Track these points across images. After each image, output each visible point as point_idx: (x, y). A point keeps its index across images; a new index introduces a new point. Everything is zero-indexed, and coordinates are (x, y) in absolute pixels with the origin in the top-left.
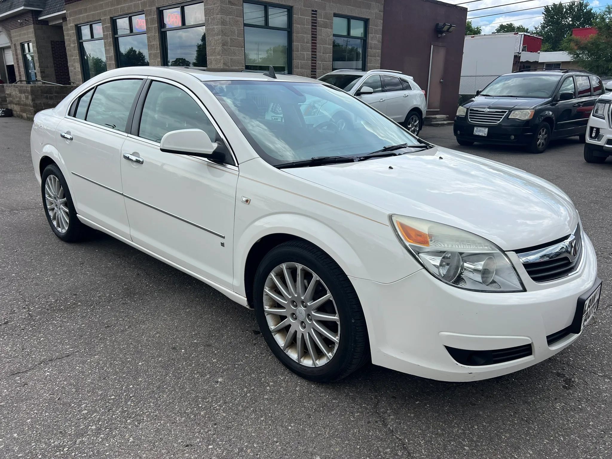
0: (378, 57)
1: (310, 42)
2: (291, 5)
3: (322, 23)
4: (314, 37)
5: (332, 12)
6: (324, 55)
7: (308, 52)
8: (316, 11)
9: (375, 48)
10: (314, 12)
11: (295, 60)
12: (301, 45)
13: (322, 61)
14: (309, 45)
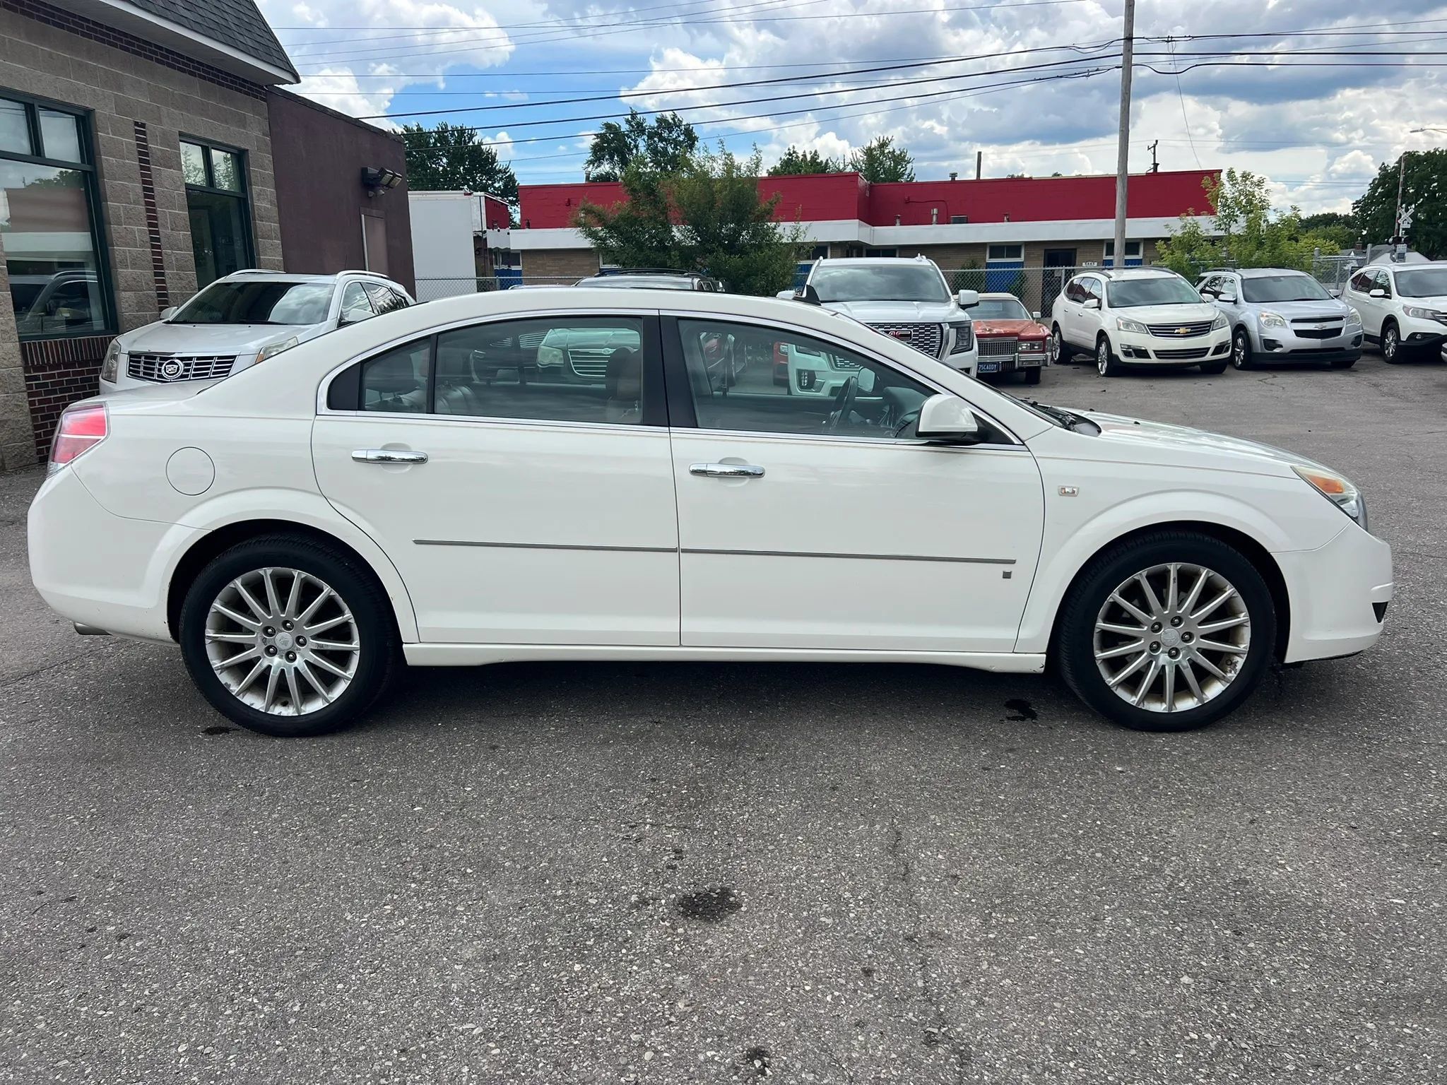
0: (276, 238)
1: (142, 200)
2: (91, 107)
3: (159, 153)
4: (148, 191)
5: (176, 130)
6: (175, 233)
7: (141, 225)
8: (143, 125)
9: (269, 220)
10: (140, 128)
11: (118, 246)
12: (125, 208)
13: (172, 249)
14: (142, 208)
